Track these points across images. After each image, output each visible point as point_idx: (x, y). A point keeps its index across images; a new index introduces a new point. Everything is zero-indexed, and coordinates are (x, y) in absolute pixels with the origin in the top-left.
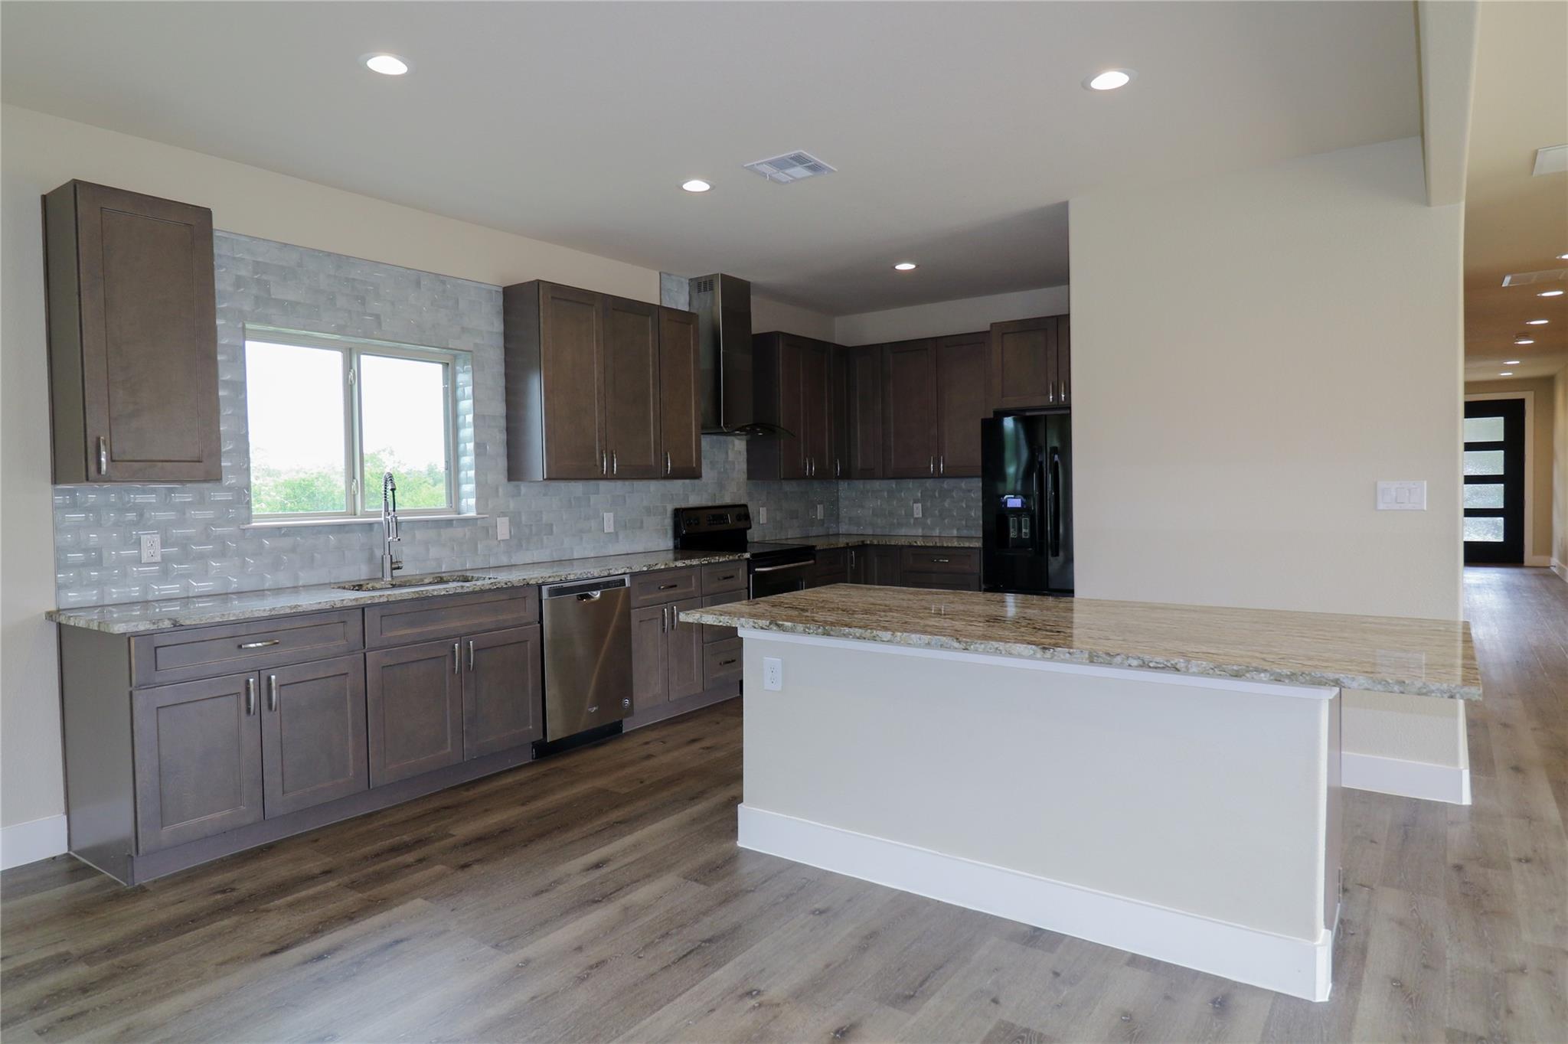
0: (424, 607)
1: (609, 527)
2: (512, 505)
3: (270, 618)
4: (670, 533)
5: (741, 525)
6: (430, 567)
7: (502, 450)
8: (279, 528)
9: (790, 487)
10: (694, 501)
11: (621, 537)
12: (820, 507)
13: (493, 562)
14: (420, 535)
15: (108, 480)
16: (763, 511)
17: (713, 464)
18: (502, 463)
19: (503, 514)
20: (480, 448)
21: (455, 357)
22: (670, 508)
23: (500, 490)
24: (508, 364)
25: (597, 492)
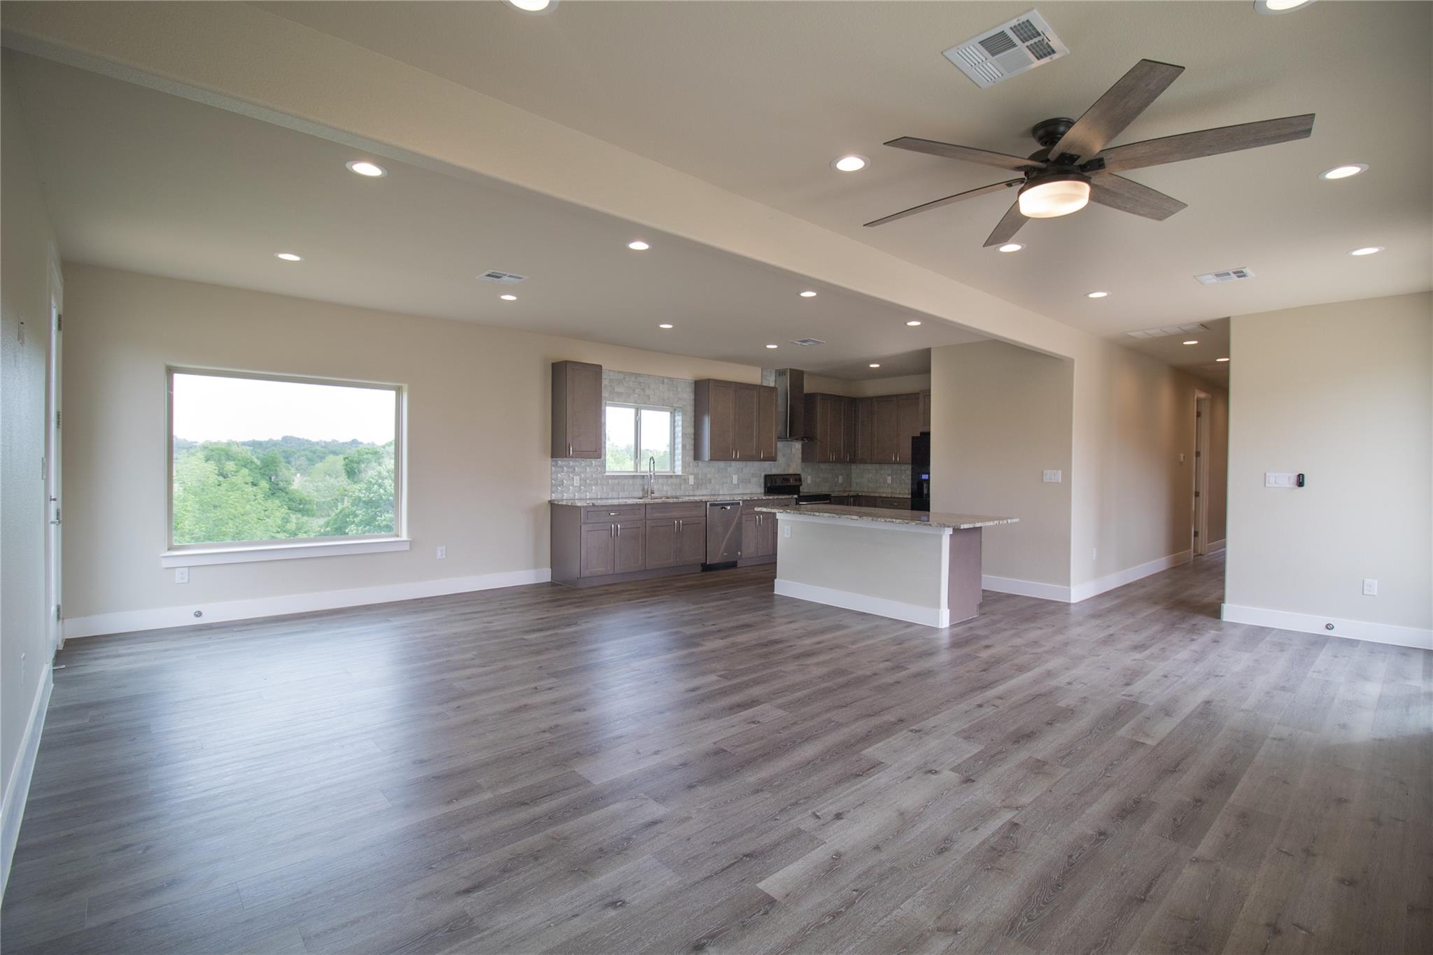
0: (665, 506)
1: (735, 481)
2: (695, 470)
3: (618, 505)
4: (763, 486)
5: (798, 483)
6: (664, 494)
7: (692, 447)
8: (614, 476)
9: (823, 466)
10: (774, 471)
11: (740, 486)
12: (841, 477)
13: (687, 494)
14: (660, 481)
15: (572, 457)
16: (809, 478)
17: (784, 455)
18: (692, 453)
19: (692, 474)
20: (684, 446)
21: (675, 410)
22: (763, 475)
23: (691, 464)
24: (695, 411)
25: (731, 466)
